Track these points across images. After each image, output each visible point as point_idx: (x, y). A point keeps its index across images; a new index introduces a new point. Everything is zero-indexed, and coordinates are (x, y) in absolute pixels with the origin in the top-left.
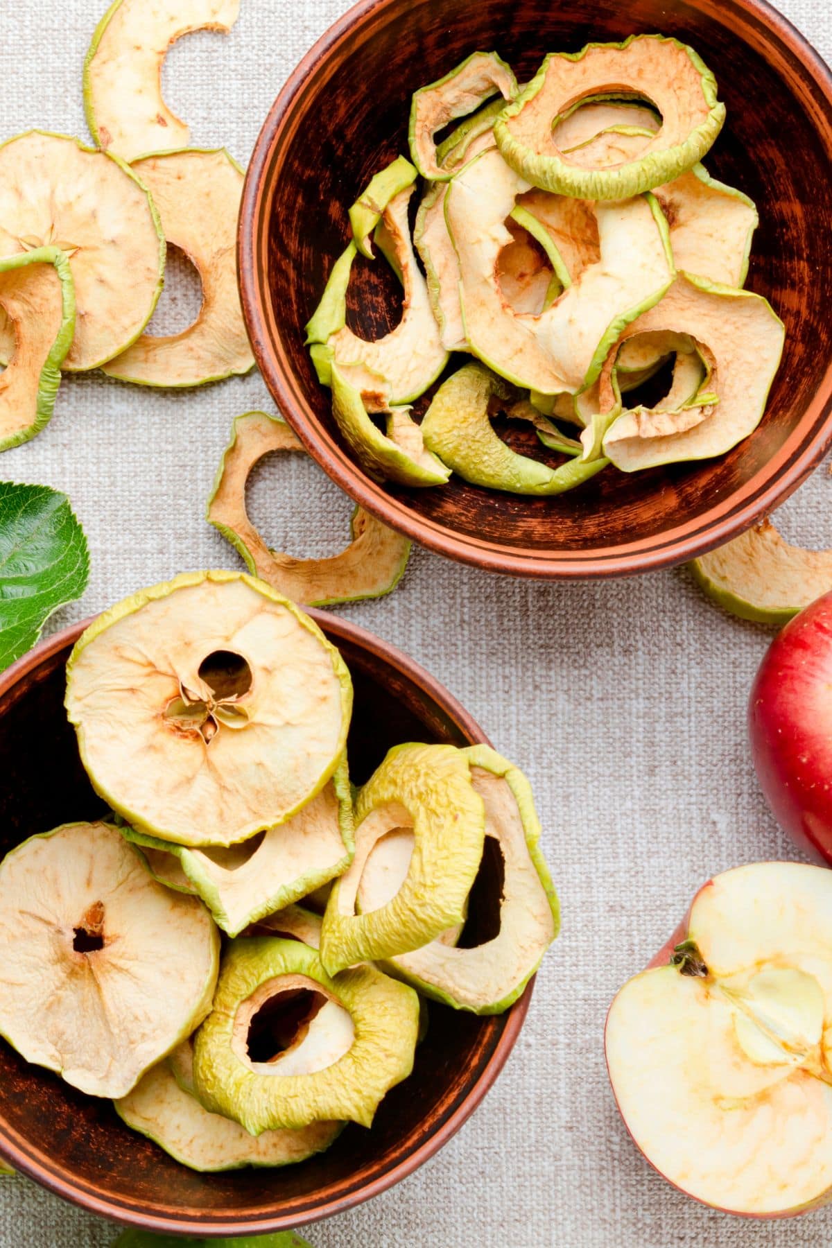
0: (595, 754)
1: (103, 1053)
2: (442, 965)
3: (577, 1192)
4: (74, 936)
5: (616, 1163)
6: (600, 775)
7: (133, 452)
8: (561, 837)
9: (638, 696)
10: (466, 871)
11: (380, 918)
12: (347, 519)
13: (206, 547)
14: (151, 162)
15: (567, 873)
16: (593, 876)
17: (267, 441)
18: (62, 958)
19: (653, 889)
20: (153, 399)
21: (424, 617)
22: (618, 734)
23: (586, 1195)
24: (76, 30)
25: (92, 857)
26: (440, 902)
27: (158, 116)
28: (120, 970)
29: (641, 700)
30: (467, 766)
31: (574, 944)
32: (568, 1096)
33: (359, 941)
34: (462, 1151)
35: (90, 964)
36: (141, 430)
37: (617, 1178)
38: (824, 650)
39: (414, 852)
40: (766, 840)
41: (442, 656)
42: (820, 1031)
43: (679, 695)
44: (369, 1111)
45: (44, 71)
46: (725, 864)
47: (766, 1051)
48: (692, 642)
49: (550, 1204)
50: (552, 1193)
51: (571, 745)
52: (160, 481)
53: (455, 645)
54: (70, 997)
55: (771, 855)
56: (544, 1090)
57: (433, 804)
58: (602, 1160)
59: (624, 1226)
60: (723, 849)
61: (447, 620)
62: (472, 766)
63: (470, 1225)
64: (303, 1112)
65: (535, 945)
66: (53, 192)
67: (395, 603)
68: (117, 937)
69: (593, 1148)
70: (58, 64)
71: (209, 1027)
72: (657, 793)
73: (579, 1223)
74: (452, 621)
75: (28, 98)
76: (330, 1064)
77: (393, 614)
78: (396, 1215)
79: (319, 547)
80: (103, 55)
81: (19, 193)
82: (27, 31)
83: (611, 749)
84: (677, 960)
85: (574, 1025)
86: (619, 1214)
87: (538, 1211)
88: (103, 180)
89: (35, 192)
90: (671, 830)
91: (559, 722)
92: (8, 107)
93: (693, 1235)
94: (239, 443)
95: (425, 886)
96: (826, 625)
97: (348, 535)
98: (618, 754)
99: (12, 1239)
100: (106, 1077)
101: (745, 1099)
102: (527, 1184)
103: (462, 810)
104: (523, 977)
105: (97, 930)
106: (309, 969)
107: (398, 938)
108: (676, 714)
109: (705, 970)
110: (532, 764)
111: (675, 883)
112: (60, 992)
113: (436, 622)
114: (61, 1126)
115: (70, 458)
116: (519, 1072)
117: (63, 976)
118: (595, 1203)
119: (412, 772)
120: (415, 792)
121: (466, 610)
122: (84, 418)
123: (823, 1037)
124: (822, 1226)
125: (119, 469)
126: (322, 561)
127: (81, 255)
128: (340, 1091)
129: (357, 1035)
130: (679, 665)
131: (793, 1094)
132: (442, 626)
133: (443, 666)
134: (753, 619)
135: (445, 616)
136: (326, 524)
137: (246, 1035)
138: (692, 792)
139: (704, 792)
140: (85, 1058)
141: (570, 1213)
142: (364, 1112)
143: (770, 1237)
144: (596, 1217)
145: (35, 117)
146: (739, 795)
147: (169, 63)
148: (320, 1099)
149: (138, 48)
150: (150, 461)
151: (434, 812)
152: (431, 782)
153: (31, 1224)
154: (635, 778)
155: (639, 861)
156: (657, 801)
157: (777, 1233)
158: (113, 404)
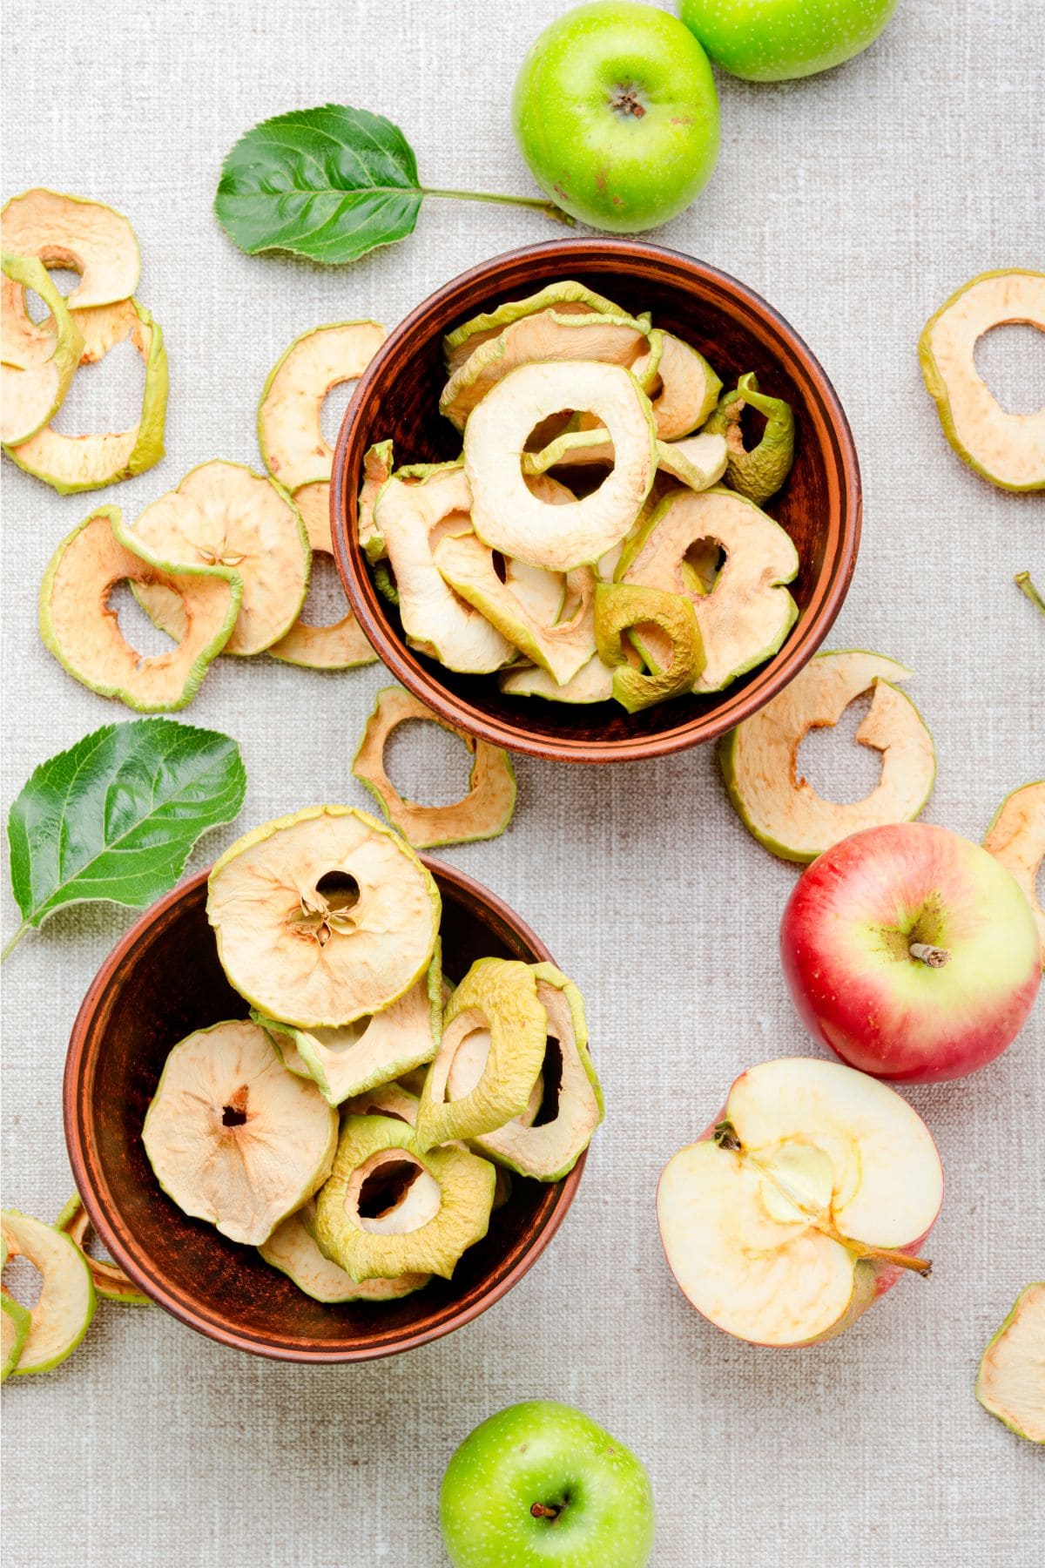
0: (664, 967)
1: (248, 1208)
2: (513, 1140)
3: (642, 1322)
4: (224, 1113)
5: (674, 1299)
6: (668, 984)
7: (295, 719)
8: (635, 1034)
9: (699, 920)
10: (531, 1069)
11: (462, 1106)
12: (467, 775)
13: (353, 795)
14: (316, 486)
15: (639, 1063)
16: (660, 1066)
17: (403, 710)
18: (214, 1131)
19: (709, 1076)
20: (313, 677)
21: (527, 855)
22: (683, 951)
23: (649, 1324)
24: (255, 378)
25: (241, 1049)
26: (510, 1095)
27: (318, 448)
28: (259, 1141)
29: (701, 924)
30: (534, 980)
31: (643, 1121)
32: (637, 1245)
33: (446, 1124)
34: (550, 1288)
35: (235, 1136)
36: (302, 702)
37: (675, 1311)
38: (834, 887)
39: (490, 1052)
40: (802, 1038)
41: (542, 887)
42: (830, 1197)
43: (732, 920)
44: (449, 1267)
45: (228, 411)
46: (767, 1057)
47: (787, 1212)
48: (743, 877)
49: (620, 1332)
50: (622, 1322)
51: (645, 960)
52: (316, 743)
53: (552, 877)
54: (221, 1163)
55: (805, 1053)
56: (617, 1239)
57: (505, 1013)
58: (663, 1296)
59: (679, 1350)
60: (766, 1045)
61: (547, 857)
62: (537, 980)
63: (555, 1348)
64: (395, 1264)
65: (585, 1128)
66: (227, 510)
67: (505, 844)
68: (258, 1114)
69: (656, 1286)
70: (239, 405)
71: (328, 1189)
72: (714, 999)
73: (643, 1347)
74: (551, 858)
75: (215, 433)
76: (419, 1226)
77: (503, 853)
78: (495, 1339)
79: (444, 798)
80: (273, 399)
81: (201, 511)
82: (215, 379)
83: (677, 963)
84: (717, 1136)
85: (643, 1187)
86: (676, 1341)
87: (611, 1337)
88: (265, 502)
89: (214, 510)
90: (724, 1029)
91: (635, 941)
92: (199, 439)
93: (736, 1358)
94: (381, 711)
95: (498, 1081)
96: (837, 866)
97: (467, 788)
98: (684, 967)
99: (183, 1356)
100: (250, 1228)
101: (768, 1251)
102: (602, 1315)
103: (527, 1017)
104: (576, 1153)
105: (242, 1109)
106: (409, 1144)
107: (476, 1123)
108: (730, 935)
109: (739, 1145)
110: (613, 975)
111: (726, 1072)
112: (214, 1158)
113: (537, 859)
114: (213, 1267)
115: (245, 723)
116: (598, 1224)
117: (215, 1145)
118: (656, 1331)
119: (490, 984)
120: (491, 1002)
121: (561, 849)
122: (256, 691)
123: (832, 1201)
124: (840, 1352)
125: (283, 732)
126: (443, 809)
127: (246, 562)
128: (426, 1250)
129: (442, 1203)
130: (732, 895)
131: (806, 1247)
132: (542, 862)
133: (542, 894)
134: (793, 859)
135: (544, 854)
136: (450, 779)
137: (358, 1196)
138: (742, 998)
139: (751, 998)
140: (234, 1212)
141: (636, 1340)
142: (445, 1267)
143: (798, 1360)
144: (657, 1343)
145: (220, 448)
146: (780, 1001)
147: (330, 406)
148: (409, 1256)
149: (302, 393)
150: (308, 725)
151: (505, 1019)
152: (504, 994)
153: (198, 1344)
154: (696, 987)
155: (697, 1053)
156: (713, 1005)
157: (804, 1357)
158: (279, 680)
